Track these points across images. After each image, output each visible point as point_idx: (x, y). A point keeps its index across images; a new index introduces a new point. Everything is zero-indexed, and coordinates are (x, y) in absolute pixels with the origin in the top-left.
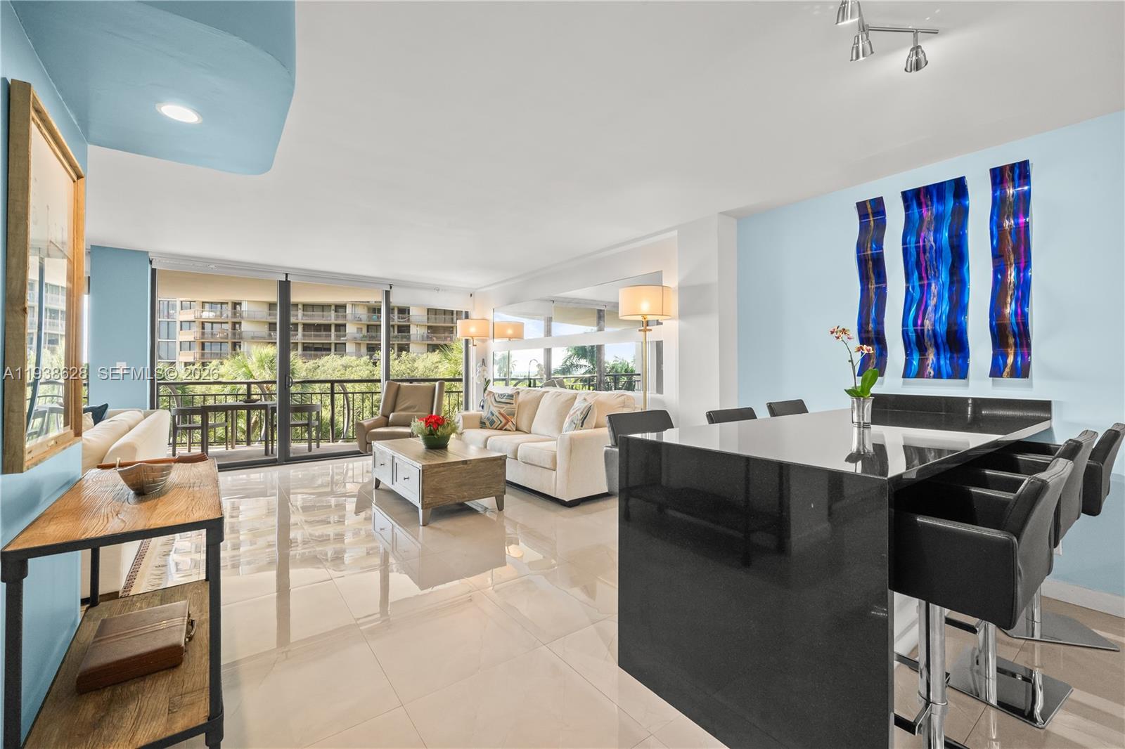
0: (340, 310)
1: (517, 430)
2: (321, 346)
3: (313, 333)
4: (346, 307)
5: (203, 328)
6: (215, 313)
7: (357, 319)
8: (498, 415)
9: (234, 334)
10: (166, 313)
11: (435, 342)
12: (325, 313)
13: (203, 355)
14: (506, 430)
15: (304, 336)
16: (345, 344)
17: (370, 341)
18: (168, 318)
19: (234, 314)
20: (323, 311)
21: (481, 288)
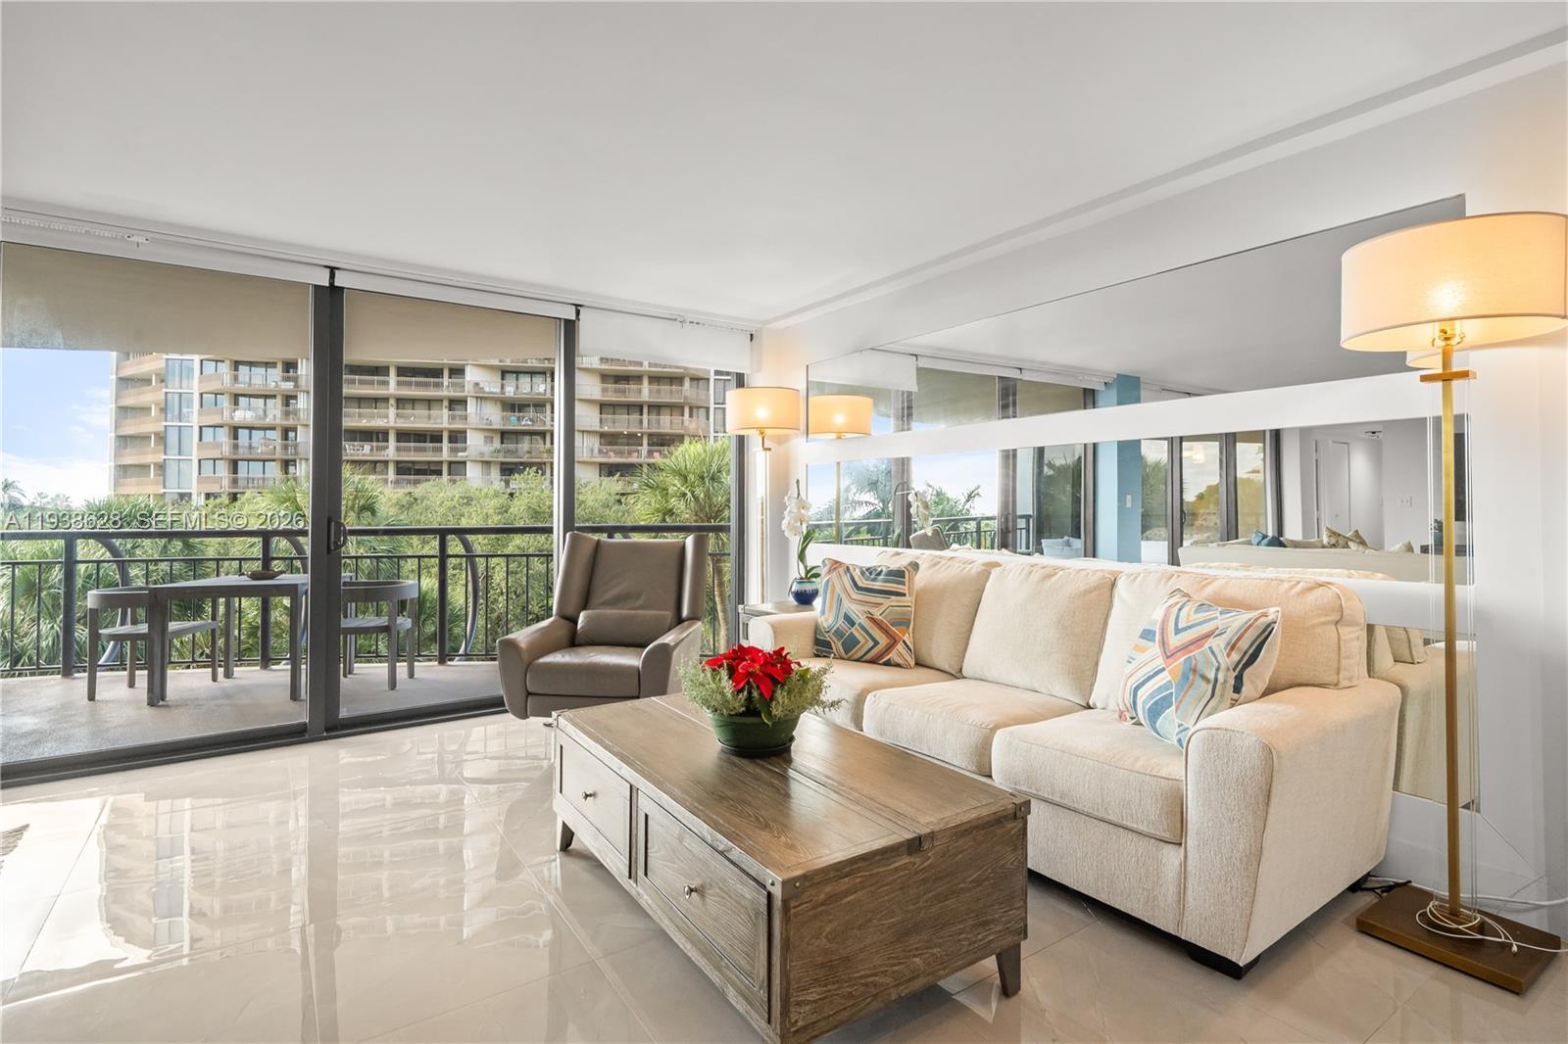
0: (456, 407)
1: (919, 664)
2: (426, 467)
3: (412, 444)
4: (466, 402)
5: (236, 437)
6: (256, 412)
7: (485, 421)
8: (868, 625)
9: (285, 447)
10: (176, 412)
11: (614, 459)
12: (432, 412)
13: (235, 482)
14: (888, 664)
15: (398, 449)
16: (464, 463)
17: (505, 457)
18: (180, 421)
19: (287, 414)
20: (429, 409)
21: (778, 319)
